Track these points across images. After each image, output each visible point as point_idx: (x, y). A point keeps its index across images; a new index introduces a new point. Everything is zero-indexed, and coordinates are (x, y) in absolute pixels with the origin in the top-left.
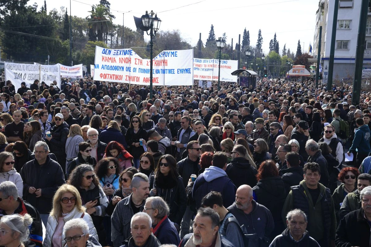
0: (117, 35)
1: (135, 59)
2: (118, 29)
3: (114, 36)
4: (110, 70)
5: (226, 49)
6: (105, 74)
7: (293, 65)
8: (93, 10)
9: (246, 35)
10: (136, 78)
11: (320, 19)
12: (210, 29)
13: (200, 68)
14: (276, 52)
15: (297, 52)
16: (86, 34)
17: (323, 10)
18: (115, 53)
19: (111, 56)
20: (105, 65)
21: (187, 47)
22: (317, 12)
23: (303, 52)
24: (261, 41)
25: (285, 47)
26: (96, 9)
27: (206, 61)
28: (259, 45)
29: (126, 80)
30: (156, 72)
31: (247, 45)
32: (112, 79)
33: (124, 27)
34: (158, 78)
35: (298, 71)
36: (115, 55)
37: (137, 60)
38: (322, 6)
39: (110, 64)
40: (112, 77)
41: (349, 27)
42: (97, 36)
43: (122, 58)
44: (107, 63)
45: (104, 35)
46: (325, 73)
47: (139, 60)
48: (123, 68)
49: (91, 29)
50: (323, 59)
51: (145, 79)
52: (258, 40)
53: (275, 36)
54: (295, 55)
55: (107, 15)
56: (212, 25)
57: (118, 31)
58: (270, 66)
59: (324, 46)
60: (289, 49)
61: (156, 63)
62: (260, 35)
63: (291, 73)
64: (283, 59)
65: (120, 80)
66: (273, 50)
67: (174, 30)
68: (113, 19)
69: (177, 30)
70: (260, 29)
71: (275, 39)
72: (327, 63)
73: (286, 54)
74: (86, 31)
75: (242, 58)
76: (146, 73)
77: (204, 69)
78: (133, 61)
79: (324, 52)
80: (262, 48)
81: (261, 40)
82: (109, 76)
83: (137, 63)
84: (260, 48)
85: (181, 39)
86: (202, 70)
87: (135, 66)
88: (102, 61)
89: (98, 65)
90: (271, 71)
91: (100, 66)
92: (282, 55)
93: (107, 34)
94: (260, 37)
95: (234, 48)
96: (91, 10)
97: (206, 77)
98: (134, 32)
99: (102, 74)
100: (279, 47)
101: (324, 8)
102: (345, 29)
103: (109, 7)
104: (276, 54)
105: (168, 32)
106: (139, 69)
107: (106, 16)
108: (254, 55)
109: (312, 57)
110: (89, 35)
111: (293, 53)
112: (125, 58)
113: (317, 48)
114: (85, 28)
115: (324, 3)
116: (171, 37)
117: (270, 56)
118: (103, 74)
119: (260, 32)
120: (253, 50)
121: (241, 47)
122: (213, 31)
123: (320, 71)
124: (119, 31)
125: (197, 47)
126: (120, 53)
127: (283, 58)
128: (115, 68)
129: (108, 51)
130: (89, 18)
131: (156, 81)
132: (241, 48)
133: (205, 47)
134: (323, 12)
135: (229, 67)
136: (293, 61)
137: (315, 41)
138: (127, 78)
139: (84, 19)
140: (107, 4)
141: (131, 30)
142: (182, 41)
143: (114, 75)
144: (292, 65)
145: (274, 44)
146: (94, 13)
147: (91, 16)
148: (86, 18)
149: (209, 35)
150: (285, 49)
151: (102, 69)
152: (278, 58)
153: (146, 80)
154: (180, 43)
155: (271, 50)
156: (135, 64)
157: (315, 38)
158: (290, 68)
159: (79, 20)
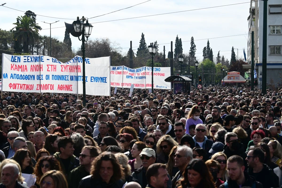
0: (43, 46)
1: (47, 65)
2: (44, 41)
3: (40, 48)
4: (20, 79)
5: (159, 58)
6: (14, 84)
7: (228, 72)
8: (18, 22)
9: (179, 43)
10: (49, 86)
11: (251, 25)
12: (141, 38)
13: (133, 76)
14: (210, 60)
15: (231, 59)
16: (11, 47)
17: (254, 16)
18: (26, 59)
19: (22, 63)
20: (14, 74)
21: (117, 56)
22: (249, 18)
23: (237, 59)
24: (194, 49)
25: (219, 54)
26: (21, 21)
27: (139, 70)
28: (192, 53)
29: (37, 89)
30: (71, 78)
31: (180, 52)
32: (22, 89)
33: (51, 38)
34: (72, 85)
35: (233, 78)
36: (26, 62)
37: (50, 67)
38: (253, 12)
39: (20, 73)
40: (22, 87)
41: (280, 33)
42: (23, 48)
43: (34, 65)
44: (16, 72)
45: (30, 46)
46: (260, 78)
47: (52, 65)
48: (34, 77)
49: (16, 42)
50: (258, 65)
51: (60, 86)
52: (191, 48)
53: (208, 43)
54: (229, 62)
55: (33, 26)
56: (142, 33)
57: (44, 42)
58: (204, 75)
59: (258, 51)
60: (223, 56)
61: (70, 69)
62: (192, 42)
63: (226, 80)
64: (217, 67)
65: (31, 90)
66: (206, 57)
67: (103, 39)
68: (39, 30)
69: (107, 40)
70: (192, 37)
71: (208, 46)
72: (260, 69)
73: (220, 61)
74: (11, 45)
75: (175, 67)
76: (61, 80)
77: (138, 77)
78: (45, 68)
79: (258, 58)
80: (195, 56)
81: (193, 47)
82: (20, 85)
83: (50, 69)
84: (194, 56)
85: (111, 49)
86: (135, 78)
87: (48, 73)
88: (11, 69)
89: (6, 74)
90: (206, 80)
91: (9, 76)
92: (216, 63)
93: (33, 46)
94: (193, 45)
95: (167, 57)
96: (16, 22)
97: (140, 85)
98: (61, 43)
99: (11, 84)
100: (213, 54)
101: (255, 14)
102: (277, 34)
103: (35, 19)
104: (211, 62)
105: (97, 42)
106: (52, 75)
107: (31, 27)
108: (188, 63)
109: (247, 64)
110: (15, 48)
111: (227, 60)
112: (36, 65)
113: (250, 54)
114: (10, 40)
115: (254, 9)
116: (101, 47)
117: (205, 64)
118: (13, 84)
119: (192, 39)
120: (186, 58)
121: (174, 55)
122: (144, 40)
123: (255, 77)
124: (46, 43)
125: (127, 56)
126: (32, 60)
127: (218, 65)
128: (26, 77)
129: (16, 58)
130: (14, 31)
131: (70, 88)
132: (174, 57)
133: (136, 56)
134: (254, 18)
135: (163, 75)
136: (227, 69)
137: (249, 47)
138: (38, 87)
139: (8, 32)
140: (33, 16)
141: (58, 41)
142: (111, 51)
143: (24, 85)
144: (226, 72)
145: (208, 51)
146: (19, 25)
147: (17, 28)
148: (11, 31)
149: (140, 44)
150: (219, 57)
151: (11, 78)
152: (213, 65)
153: (61, 88)
154: (110, 53)
155: (205, 58)
156: (48, 71)
157: (249, 45)
158: (224, 75)
159: (4, 33)
